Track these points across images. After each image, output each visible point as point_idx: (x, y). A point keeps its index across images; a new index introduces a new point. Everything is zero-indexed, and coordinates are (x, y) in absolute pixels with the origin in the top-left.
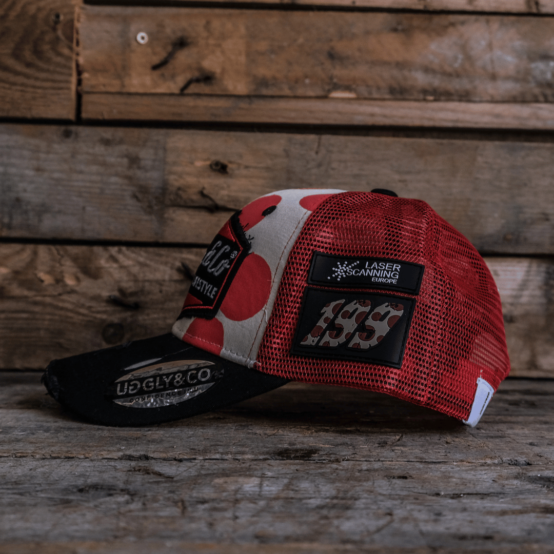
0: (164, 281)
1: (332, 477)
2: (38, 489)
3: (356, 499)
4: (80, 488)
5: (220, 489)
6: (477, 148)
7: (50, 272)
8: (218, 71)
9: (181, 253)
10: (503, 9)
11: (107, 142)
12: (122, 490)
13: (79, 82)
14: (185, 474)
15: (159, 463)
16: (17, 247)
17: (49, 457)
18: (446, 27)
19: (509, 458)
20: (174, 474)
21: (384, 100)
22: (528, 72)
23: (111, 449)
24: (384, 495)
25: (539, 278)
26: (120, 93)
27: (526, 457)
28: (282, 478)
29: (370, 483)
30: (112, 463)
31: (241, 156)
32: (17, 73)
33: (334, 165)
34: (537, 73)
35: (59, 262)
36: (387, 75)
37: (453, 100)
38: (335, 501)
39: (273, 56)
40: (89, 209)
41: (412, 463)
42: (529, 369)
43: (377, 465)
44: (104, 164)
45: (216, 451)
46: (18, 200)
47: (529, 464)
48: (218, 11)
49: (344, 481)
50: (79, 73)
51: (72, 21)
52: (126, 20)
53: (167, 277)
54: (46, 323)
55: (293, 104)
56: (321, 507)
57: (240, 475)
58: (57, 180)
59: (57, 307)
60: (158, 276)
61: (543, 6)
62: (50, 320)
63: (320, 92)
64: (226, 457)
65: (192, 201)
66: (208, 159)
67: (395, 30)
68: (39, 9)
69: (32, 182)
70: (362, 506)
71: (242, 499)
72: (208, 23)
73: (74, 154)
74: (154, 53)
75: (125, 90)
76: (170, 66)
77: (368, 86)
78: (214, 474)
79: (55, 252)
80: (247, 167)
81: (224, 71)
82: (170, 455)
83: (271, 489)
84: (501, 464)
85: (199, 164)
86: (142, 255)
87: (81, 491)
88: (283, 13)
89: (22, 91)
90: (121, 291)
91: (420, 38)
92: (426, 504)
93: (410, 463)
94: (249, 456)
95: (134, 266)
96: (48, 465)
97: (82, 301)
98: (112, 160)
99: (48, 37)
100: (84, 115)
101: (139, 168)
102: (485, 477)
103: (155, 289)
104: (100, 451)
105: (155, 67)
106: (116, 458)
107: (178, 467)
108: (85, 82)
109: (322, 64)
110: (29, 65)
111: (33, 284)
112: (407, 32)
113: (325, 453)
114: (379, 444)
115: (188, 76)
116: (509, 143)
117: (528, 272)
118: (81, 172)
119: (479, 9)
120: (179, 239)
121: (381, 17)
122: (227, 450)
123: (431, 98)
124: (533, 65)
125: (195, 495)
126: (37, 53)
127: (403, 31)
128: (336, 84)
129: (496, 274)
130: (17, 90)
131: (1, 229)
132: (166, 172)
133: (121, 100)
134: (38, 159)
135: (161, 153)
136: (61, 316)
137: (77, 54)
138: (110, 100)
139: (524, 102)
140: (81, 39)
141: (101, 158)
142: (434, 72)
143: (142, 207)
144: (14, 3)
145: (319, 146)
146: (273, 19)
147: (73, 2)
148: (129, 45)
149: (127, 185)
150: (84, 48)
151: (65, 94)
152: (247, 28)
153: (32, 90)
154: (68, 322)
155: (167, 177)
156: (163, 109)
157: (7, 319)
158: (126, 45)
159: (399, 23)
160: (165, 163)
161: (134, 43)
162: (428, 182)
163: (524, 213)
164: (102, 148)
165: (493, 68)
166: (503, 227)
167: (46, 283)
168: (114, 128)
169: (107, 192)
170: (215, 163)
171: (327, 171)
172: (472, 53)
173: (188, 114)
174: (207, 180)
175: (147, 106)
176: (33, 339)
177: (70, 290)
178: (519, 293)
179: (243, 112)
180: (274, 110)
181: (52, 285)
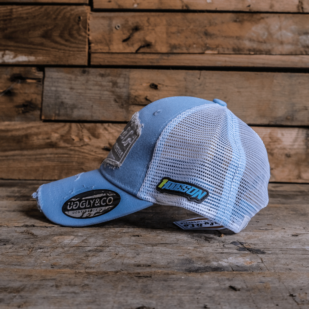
6: (274, 76)
7: (78, 136)
8: (153, 41)
10: (286, 11)
11: (102, 75)
13: (90, 48)
16: (62, 124)
18: (259, 20)
21: (230, 54)
22: (298, 41)
26: (108, 53)
31: (164, 81)
32: (62, 45)
33: (207, 85)
34: (302, 41)
35: (81, 131)
36: (232, 43)
37: (263, 54)
39: (179, 34)
40: (94, 106)
42: (297, 179)
44: (101, 85)
46: (62, 103)
48: (153, 14)
50: (90, 43)
51: (86, 20)
52: (110, 19)
54: (76, 159)
55: (188, 56)
58: (79, 93)
59: (80, 152)
61: (306, 9)
62: (78, 158)
63: (201, 51)
65: (142, 102)
66: (149, 83)
67: (235, 21)
69: (68, 94)
72: (149, 19)
73: (87, 82)
74: (124, 34)
75: (110, 51)
76: (131, 40)
77: (223, 48)
79: (79, 126)
80: (166, 86)
81: (156, 42)
85: (145, 85)
86: (119, 127)
88: (183, 14)
89: (64, 53)
90: (110, 144)
91: (247, 24)
95: (115, 132)
97: (92, 149)
98: (104, 83)
99: (76, 27)
100: (92, 63)
101: (117, 87)
105: (124, 41)
108: (92, 48)
109: (202, 37)
110: (67, 41)
111: (70, 141)
112: (241, 22)
115: (140, 44)
116: (289, 74)
117: (298, 134)
118: (91, 89)
119: (275, 11)
121: (229, 15)
123: (253, 53)
124: (300, 37)
126: (71, 35)
127: (240, 21)
128: (208, 47)
129: (283, 135)
130: (61, 52)
131: (55, 116)
132: (130, 89)
133: (109, 56)
134: (71, 84)
135: (127, 80)
136: (82, 155)
137: (89, 35)
138: (104, 56)
139: (296, 55)
140: (90, 28)
141: (100, 83)
142: (254, 41)
143: (119, 105)
144: (60, 12)
145: (200, 76)
146: (179, 17)
147: (87, 11)
148: (112, 30)
149: (112, 95)
150: (92, 32)
151: (83, 54)
152: (167, 21)
153: (68, 52)
154: (86, 159)
155: (130, 91)
156: (128, 60)
157: (58, 157)
158: (111, 30)
159: (238, 18)
160: (129, 84)
161: (114, 29)
162: (251, 92)
163: (296, 106)
164: (100, 78)
165: (282, 39)
166: (286, 113)
167: (75, 141)
168: (105, 69)
169: (103, 98)
170: (152, 84)
171: (204, 87)
172: (272, 32)
173: (139, 62)
174: (149, 92)
175: (121, 58)
176: (70, 166)
177: (86, 144)
178: (294, 144)
179: (165, 61)
180: (179, 60)
181: (78, 141)
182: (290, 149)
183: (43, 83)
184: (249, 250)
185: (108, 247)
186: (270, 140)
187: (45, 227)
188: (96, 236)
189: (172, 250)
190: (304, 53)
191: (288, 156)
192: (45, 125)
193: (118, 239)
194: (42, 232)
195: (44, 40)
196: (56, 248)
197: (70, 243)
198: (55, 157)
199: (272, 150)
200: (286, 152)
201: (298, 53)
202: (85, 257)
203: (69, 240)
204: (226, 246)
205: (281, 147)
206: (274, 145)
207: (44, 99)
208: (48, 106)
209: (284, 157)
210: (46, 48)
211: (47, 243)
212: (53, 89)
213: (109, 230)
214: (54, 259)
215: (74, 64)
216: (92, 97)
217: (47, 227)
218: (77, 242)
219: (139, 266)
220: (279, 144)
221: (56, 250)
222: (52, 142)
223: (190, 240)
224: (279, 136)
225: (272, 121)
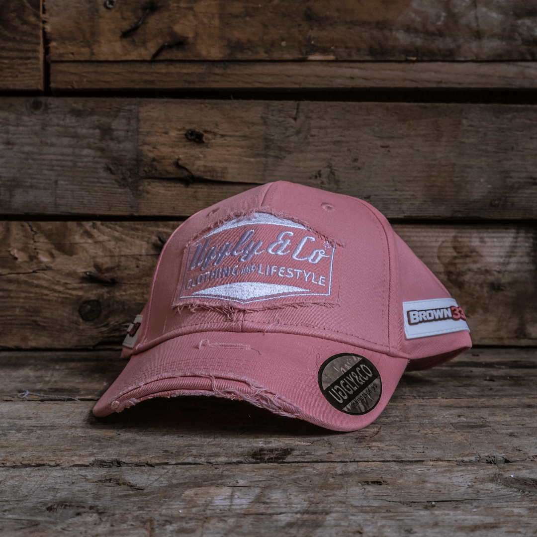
0: (141, 255)
1: (305, 484)
2: (6, 508)
3: (327, 514)
4: (49, 505)
5: (190, 503)
6: (462, 110)
7: (24, 249)
8: (191, 35)
9: (158, 226)
11: (77, 114)
12: (91, 508)
13: (47, 51)
14: (156, 484)
15: (131, 471)
17: (20, 464)
19: (487, 454)
20: (144, 485)
21: (364, 61)
22: (514, 28)
23: (83, 453)
24: (356, 507)
26: (90, 62)
27: (504, 452)
28: (254, 487)
29: (343, 492)
30: (83, 472)
31: (217, 125)
33: (313, 132)
34: (523, 30)
35: (33, 239)
36: (367, 36)
37: (436, 61)
38: (306, 516)
39: (248, 19)
40: (60, 182)
41: (388, 464)
42: (518, 337)
43: (352, 468)
44: (75, 136)
45: (190, 453)
47: (507, 461)
49: (317, 490)
50: (47, 41)
53: (143, 252)
54: (22, 301)
55: (270, 68)
56: (290, 525)
57: (212, 485)
58: (27, 153)
59: (32, 285)
60: (135, 251)
62: (26, 298)
63: (297, 56)
64: (198, 460)
65: (168, 172)
66: (183, 129)
70: (333, 522)
71: (212, 517)
73: (44, 127)
74: (124, 19)
75: (94, 58)
76: (140, 32)
77: (346, 48)
78: (185, 483)
79: (28, 228)
80: (223, 136)
81: (196, 34)
82: (143, 459)
83: (242, 501)
84: (478, 461)
85: (173, 134)
86: (117, 230)
87: (49, 509)
90: (97, 266)
92: (398, 518)
93: (386, 463)
94: (223, 459)
95: (109, 241)
96: (18, 476)
97: (58, 277)
98: (83, 131)
99: (13, 4)
100: (52, 85)
101: (112, 139)
102: (461, 480)
103: (132, 264)
104: (72, 456)
105: (126, 35)
106: (88, 464)
107: (150, 475)
108: (53, 51)
109: (300, 25)
111: (7, 261)
113: (300, 452)
114: (357, 439)
115: (160, 41)
116: (495, 105)
117: (516, 238)
118: (52, 145)
120: (155, 212)
122: (201, 452)
123: (414, 59)
124: (519, 22)
125: (164, 512)
128: (313, 45)
129: (482, 241)
132: (140, 143)
133: (91, 68)
134: (7, 132)
135: (133, 122)
136: (36, 293)
137: (44, 22)
138: (80, 68)
139: (509, 61)
140: (48, 6)
141: (72, 130)
143: (116, 180)
145: (297, 112)
148: (97, 11)
149: (100, 157)
150: (51, 15)
151: (33, 64)
154: (44, 300)
155: (140, 148)
156: (136, 76)
158: (95, 11)
160: (139, 133)
161: (102, 8)
162: (411, 147)
163: (511, 177)
164: (73, 120)
165: (478, 25)
166: (489, 192)
167: (20, 260)
168: (85, 99)
169: (80, 164)
170: (190, 132)
171: (306, 138)
172: (456, 11)
173: (161, 81)
174: (183, 150)
175: (118, 74)
176: (8, 318)
177: (45, 267)
178: (507, 260)
179: (218, 78)
180: (250, 75)
181: (26, 262)
182: (499, 272)
186: (455, 254)
190: (529, 57)
191: (496, 287)
199: (460, 274)
200: (490, 278)
201: (515, 56)
205: (479, 269)
206: (465, 263)
209: (486, 289)
215: (12, 87)
216: (55, 163)
220: (475, 262)
224: (475, 242)
225: (460, 212)
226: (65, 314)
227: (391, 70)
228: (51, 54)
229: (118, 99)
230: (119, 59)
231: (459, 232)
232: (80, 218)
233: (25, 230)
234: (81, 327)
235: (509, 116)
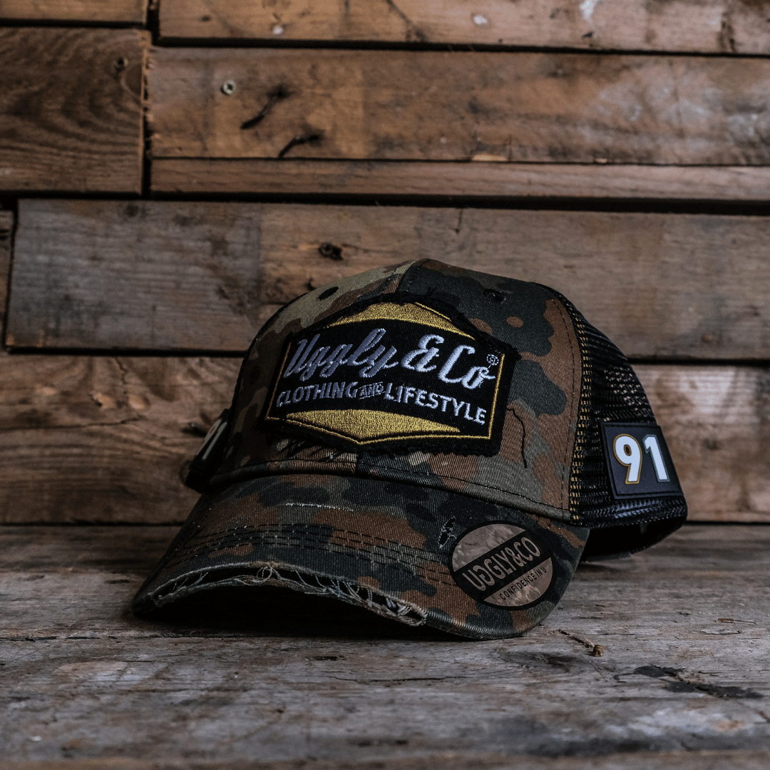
6: (663, 223)
7: (110, 393)
8: (328, 128)
10: (690, 47)
11: (183, 222)
13: (148, 145)
16: (67, 360)
18: (618, 71)
21: (542, 163)
22: (724, 127)
25: (748, 391)
26: (201, 159)
31: (359, 237)
32: (67, 135)
33: (480, 247)
34: (735, 129)
35: (123, 379)
36: (544, 133)
37: (631, 164)
39: (399, 109)
40: (160, 308)
42: (740, 510)
44: (181, 250)
46: (67, 298)
48: (326, 53)
50: (148, 132)
51: (139, 67)
52: (208, 65)
54: (106, 460)
55: (426, 169)
58: (118, 271)
59: (119, 439)
61: (740, 44)
62: (111, 456)
63: (460, 156)
66: (316, 242)
67: (554, 75)
68: (97, 53)
69: (86, 275)
72: (314, 67)
73: (140, 237)
74: (245, 107)
75: (207, 155)
76: (265, 123)
77: (521, 146)
79: (117, 366)
80: (366, 251)
81: (335, 127)
85: (304, 248)
88: (411, 54)
89: (73, 157)
90: (204, 416)
91: (586, 84)
95: (221, 382)
97: (153, 430)
98: (191, 244)
99: (107, 89)
100: (154, 188)
101: (226, 254)
105: (247, 125)
108: (155, 145)
109: (462, 118)
110: (83, 124)
111: (88, 408)
112: (570, 76)
115: (290, 135)
116: (704, 217)
117: (734, 382)
118: (150, 261)
119: (659, 48)
121: (536, 58)
123: (604, 161)
124: (730, 119)
126: (96, 109)
127: (565, 75)
128: (480, 144)
130: (67, 156)
131: (45, 337)
132: (261, 259)
133: (202, 167)
134: (94, 245)
135: (254, 234)
136: (124, 450)
137: (146, 109)
138: (188, 167)
139: (720, 165)
140: (151, 90)
141: (175, 242)
142: (605, 128)
143: (230, 306)
144: (64, 46)
145: (460, 222)
146: (398, 61)
147: (141, 44)
148: (212, 97)
149: (211, 277)
150: (155, 101)
151: (129, 160)
152: (365, 73)
153: (87, 155)
154: (135, 459)
155: (263, 265)
156: (258, 178)
157: (53, 455)
158: (209, 98)
159: (559, 67)
160: (260, 247)
161: (219, 94)
162: (602, 267)
163: (727, 306)
164: (178, 230)
165: (680, 122)
166: (700, 325)
167: (104, 407)
168: (193, 203)
169: (184, 286)
170: (325, 246)
171: (471, 255)
172: (653, 104)
173: (290, 184)
174: (316, 269)
175: (237, 174)
176: (87, 483)
177: (137, 417)
178: (724, 410)
179: (362, 181)
180: (402, 178)
181: (112, 409)
182: (715, 426)
183: (13, 244)
184: (701, 688)
185: (245, 690)
186: (659, 402)
187: (27, 639)
188: (196, 661)
189: (459, 695)
190: (743, 161)
192: (17, 363)
193: (272, 669)
194: (17, 653)
195: (17, 123)
196: (71, 697)
197: (118, 683)
198: (43, 456)
200: (704, 434)
201: (727, 160)
202: (174, 720)
203: (111, 672)
204: (622, 679)
205: (690, 422)
206: (671, 414)
207: (14, 288)
208: (26, 308)
209: (698, 447)
210: (23, 146)
211: (40, 683)
212: (42, 258)
213: (237, 643)
214: (70, 728)
215: (102, 189)
216: (153, 283)
217: (32, 640)
218: (137, 677)
219: (365, 743)
220: (684, 412)
221: (73, 704)
222: (34, 411)
223: (503, 666)
224: (684, 388)
225: (664, 349)
226: (162, 478)
227: (576, 174)
228: (153, 149)
229: (235, 204)
230: (238, 156)
231: (663, 375)
232: (183, 353)
233: (111, 368)
234: (182, 495)
235: (721, 230)
